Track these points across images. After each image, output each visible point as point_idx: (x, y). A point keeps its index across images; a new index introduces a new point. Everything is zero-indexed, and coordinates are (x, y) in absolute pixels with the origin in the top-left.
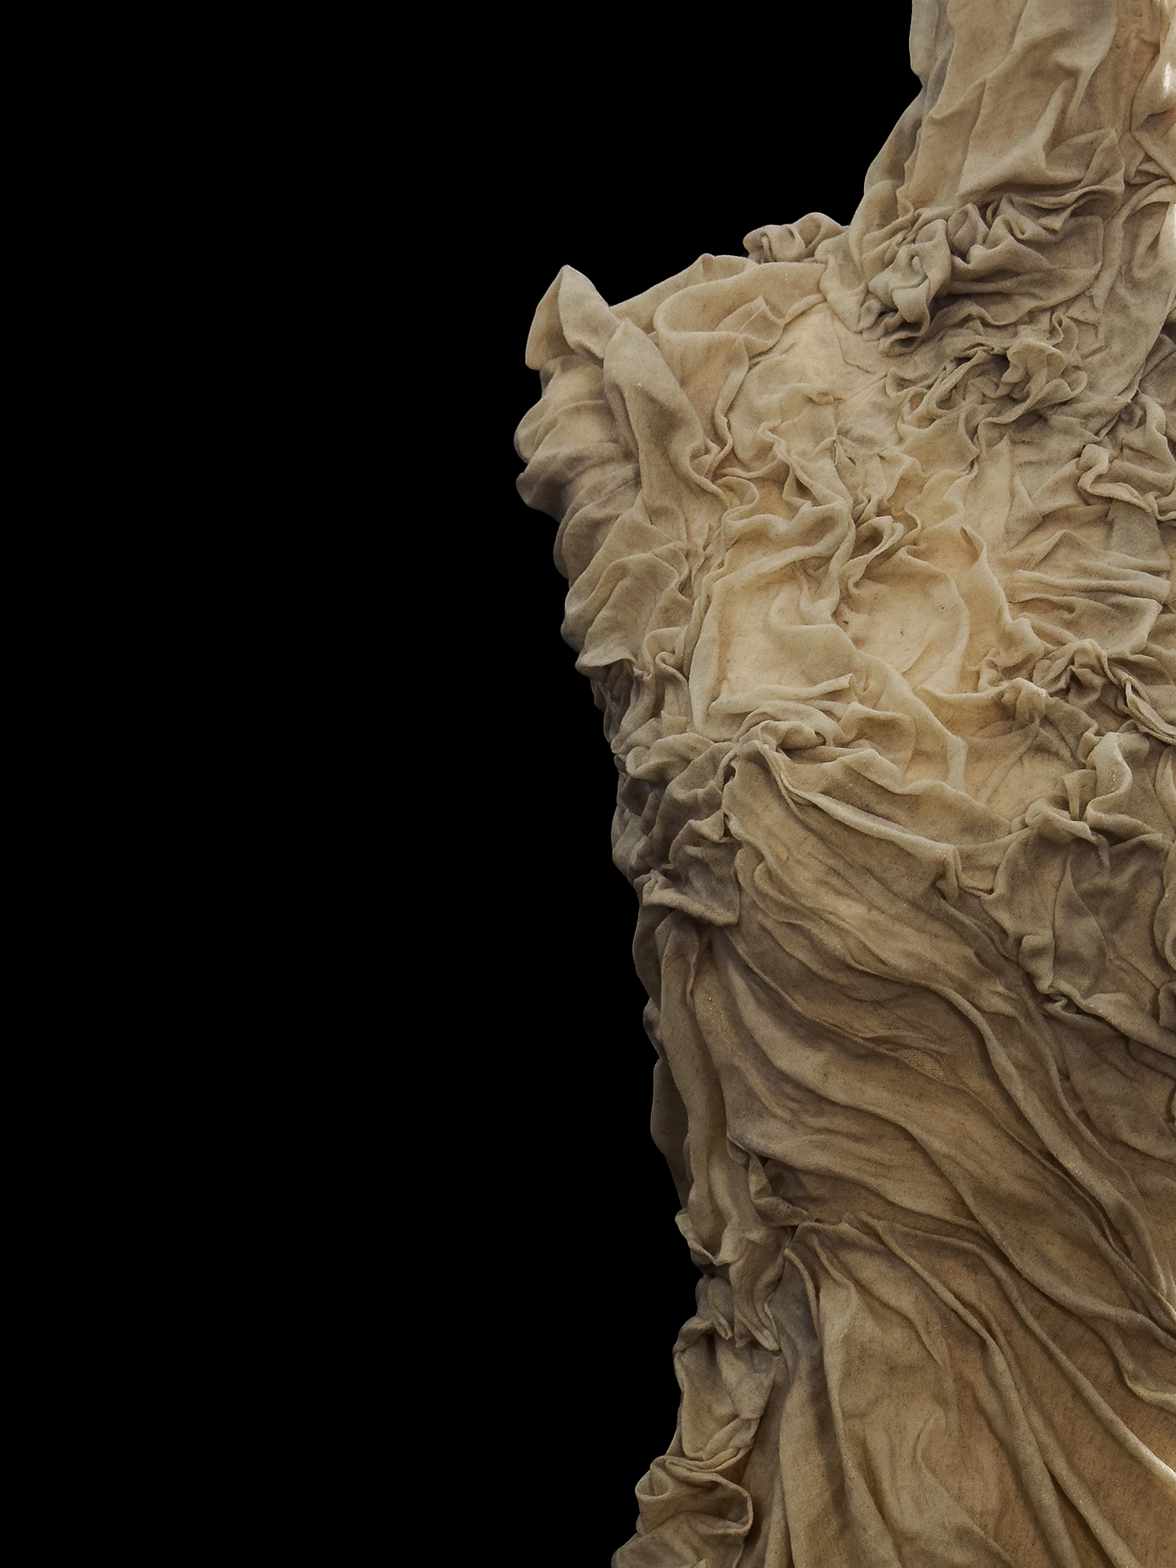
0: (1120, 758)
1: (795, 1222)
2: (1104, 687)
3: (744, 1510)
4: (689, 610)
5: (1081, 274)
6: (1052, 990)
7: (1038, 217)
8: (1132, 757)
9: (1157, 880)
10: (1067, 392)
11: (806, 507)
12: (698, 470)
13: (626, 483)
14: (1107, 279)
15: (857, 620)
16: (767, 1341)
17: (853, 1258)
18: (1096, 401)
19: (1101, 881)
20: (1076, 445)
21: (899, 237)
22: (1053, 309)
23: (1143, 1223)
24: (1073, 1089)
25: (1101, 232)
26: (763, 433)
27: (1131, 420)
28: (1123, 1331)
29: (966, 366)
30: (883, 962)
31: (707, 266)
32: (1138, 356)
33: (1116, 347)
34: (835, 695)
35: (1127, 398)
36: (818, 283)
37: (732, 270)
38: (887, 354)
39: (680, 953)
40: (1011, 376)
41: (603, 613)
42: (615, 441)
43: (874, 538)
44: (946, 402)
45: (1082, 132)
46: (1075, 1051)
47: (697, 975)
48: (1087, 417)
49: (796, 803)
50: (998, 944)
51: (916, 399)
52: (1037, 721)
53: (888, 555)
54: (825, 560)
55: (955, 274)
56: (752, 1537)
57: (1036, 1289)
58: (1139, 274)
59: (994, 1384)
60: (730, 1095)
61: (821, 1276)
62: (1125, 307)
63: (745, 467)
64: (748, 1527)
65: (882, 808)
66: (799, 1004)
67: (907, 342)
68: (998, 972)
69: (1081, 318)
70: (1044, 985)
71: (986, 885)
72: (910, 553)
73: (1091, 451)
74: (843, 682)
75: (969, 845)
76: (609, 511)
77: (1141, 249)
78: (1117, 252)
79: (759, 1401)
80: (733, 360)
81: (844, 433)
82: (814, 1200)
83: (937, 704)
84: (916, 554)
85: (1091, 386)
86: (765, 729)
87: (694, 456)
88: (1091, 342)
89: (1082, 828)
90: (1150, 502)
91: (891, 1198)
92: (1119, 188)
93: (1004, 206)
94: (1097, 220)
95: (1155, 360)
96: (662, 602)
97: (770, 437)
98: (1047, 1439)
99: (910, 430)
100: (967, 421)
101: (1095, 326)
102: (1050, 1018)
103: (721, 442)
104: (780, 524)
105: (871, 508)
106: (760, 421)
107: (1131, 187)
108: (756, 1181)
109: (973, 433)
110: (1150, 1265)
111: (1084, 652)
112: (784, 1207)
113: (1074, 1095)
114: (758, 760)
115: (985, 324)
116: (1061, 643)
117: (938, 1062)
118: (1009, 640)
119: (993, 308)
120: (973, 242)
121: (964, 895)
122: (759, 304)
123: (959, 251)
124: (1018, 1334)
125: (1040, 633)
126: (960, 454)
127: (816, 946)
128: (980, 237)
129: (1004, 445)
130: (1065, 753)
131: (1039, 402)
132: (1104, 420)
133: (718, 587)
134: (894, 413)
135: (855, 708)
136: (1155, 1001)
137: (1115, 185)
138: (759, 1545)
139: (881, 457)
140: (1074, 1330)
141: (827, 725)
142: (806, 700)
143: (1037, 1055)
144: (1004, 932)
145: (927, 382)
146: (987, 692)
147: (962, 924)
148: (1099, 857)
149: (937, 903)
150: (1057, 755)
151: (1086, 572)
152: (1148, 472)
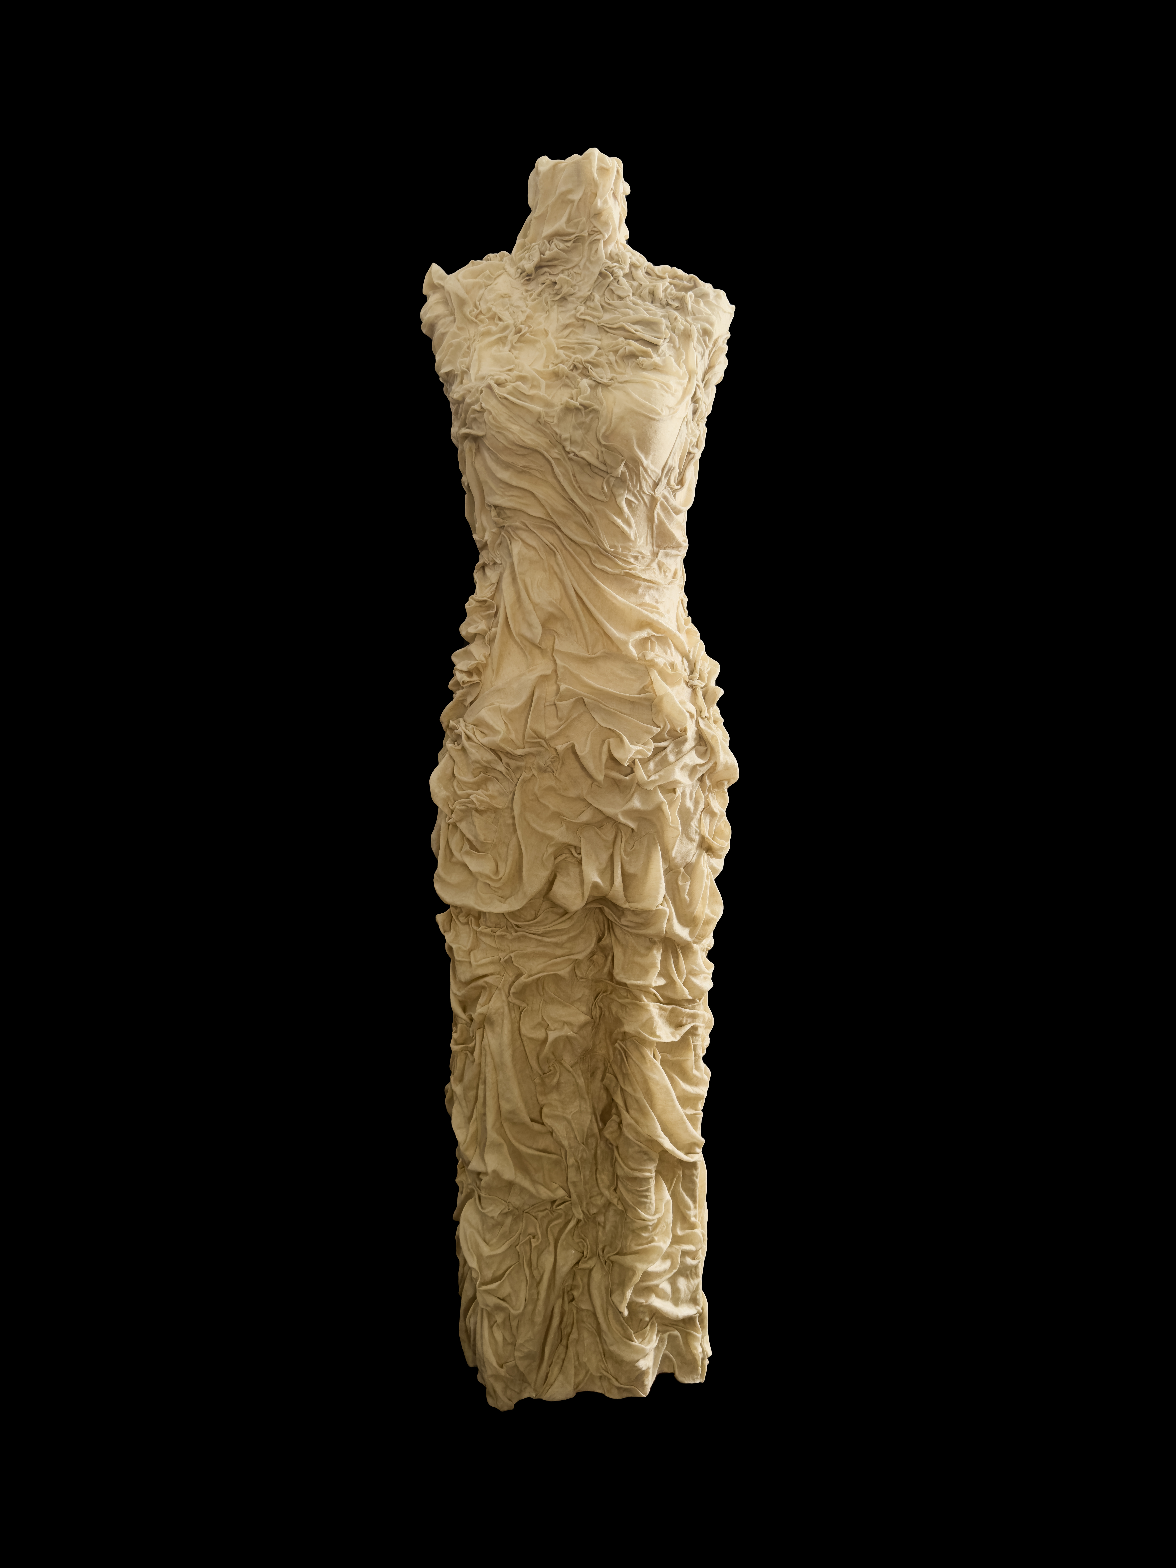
0: (587, 385)
1: (504, 525)
2: (583, 369)
3: (494, 608)
4: (469, 353)
5: (576, 259)
6: (570, 451)
7: (564, 243)
8: (590, 386)
9: (597, 420)
10: (572, 291)
11: (501, 323)
12: (472, 316)
13: (451, 321)
14: (584, 261)
15: (516, 352)
16: (498, 561)
17: (520, 532)
18: (580, 294)
19: (582, 419)
20: (575, 306)
21: (526, 251)
22: (569, 269)
23: (596, 518)
24: (577, 480)
25: (582, 247)
26: (489, 304)
27: (591, 299)
28: (591, 548)
29: (545, 285)
30: (523, 441)
31: (473, 263)
32: (592, 281)
33: (586, 280)
34: (510, 370)
35: (589, 293)
36: (504, 267)
37: (479, 264)
38: (523, 284)
39: (471, 450)
40: (557, 287)
41: (447, 358)
42: (448, 310)
43: (519, 331)
44: (539, 295)
45: (576, 219)
46: (577, 469)
47: (475, 456)
48: (578, 298)
49: (500, 398)
50: (555, 438)
51: (531, 295)
52: (565, 377)
53: (523, 335)
54: (506, 337)
55: (541, 260)
56: (496, 614)
57: (568, 537)
58: (592, 259)
59: (558, 565)
60: (486, 489)
61: (511, 539)
62: (589, 268)
63: (484, 315)
64: (495, 610)
65: (523, 399)
66: (503, 457)
67: (529, 280)
68: (555, 446)
69: (576, 272)
70: (568, 449)
71: (552, 421)
72: (530, 334)
73: (579, 307)
74: (512, 367)
75: (547, 410)
76: (447, 330)
77: (593, 252)
78: (586, 253)
79: (497, 578)
80: (480, 287)
81: (511, 305)
82: (509, 517)
83: (538, 372)
84: (531, 335)
85: (579, 290)
86: (491, 379)
87: (470, 312)
88: (579, 279)
89: (577, 404)
90: (596, 321)
91: (529, 513)
92: (587, 235)
93: (554, 240)
94: (580, 244)
95: (597, 283)
96: (462, 352)
97: (491, 306)
98: (572, 578)
99: (530, 303)
100: (545, 300)
101: (580, 274)
102: (570, 459)
103: (477, 309)
104: (494, 328)
105: (519, 323)
106: (488, 303)
107: (590, 235)
108: (494, 513)
109: (547, 303)
110: (598, 531)
111: (577, 358)
112: (501, 520)
113: (577, 482)
114: (489, 387)
115: (550, 274)
116: (570, 357)
117: (540, 473)
118: (557, 356)
119: (552, 270)
120: (546, 251)
121: (546, 423)
122: (488, 272)
123: (542, 253)
124: (564, 551)
125: (566, 355)
126: (543, 309)
127: (506, 437)
128: (548, 249)
129: (555, 307)
130: (573, 386)
131: (565, 294)
132: (583, 299)
133: (477, 347)
134: (525, 299)
135: (515, 373)
136: (598, 455)
137: (585, 233)
138: (498, 615)
139: (522, 311)
140: (579, 549)
141: (508, 377)
142: (502, 372)
143: (567, 471)
144: (557, 434)
145: (534, 291)
146: (551, 368)
147: (545, 431)
148: (581, 413)
149: (538, 425)
150: (570, 386)
151: (578, 339)
152: (595, 313)
